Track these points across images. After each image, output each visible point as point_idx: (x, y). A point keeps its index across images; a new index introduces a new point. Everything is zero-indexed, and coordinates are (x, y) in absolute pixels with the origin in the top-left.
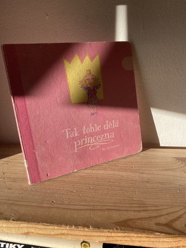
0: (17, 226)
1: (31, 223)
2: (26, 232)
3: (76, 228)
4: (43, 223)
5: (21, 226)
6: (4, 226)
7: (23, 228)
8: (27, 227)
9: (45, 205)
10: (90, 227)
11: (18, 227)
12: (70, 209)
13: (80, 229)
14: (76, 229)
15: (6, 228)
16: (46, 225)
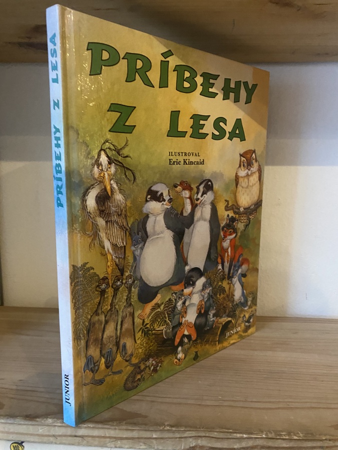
0: (178, 436)
1: (202, 430)
2: (191, 446)
3: (279, 435)
4: (222, 428)
5: (185, 435)
6: (154, 436)
7: (188, 439)
8: (196, 436)
9: (209, 403)
10: (299, 433)
11: (180, 438)
12: (252, 408)
13: (284, 437)
14: (278, 437)
15: (158, 440)
16: (228, 432)
